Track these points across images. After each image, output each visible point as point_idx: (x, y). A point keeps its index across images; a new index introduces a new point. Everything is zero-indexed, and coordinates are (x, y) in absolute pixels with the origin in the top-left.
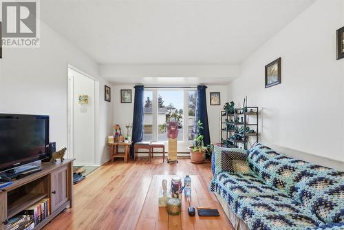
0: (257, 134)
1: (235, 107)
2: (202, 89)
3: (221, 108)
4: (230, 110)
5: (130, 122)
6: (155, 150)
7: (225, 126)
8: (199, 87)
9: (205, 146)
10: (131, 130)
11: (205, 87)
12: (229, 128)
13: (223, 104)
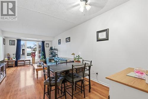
0: (57, 55)
1: (53, 48)
2: (43, 42)
3: (49, 48)
4: (51, 49)
5: (15, 52)
6: (26, 62)
7: (50, 53)
8: (42, 42)
9: (44, 59)
10: (15, 56)
11: (44, 42)
12: (51, 54)
13: (50, 47)
